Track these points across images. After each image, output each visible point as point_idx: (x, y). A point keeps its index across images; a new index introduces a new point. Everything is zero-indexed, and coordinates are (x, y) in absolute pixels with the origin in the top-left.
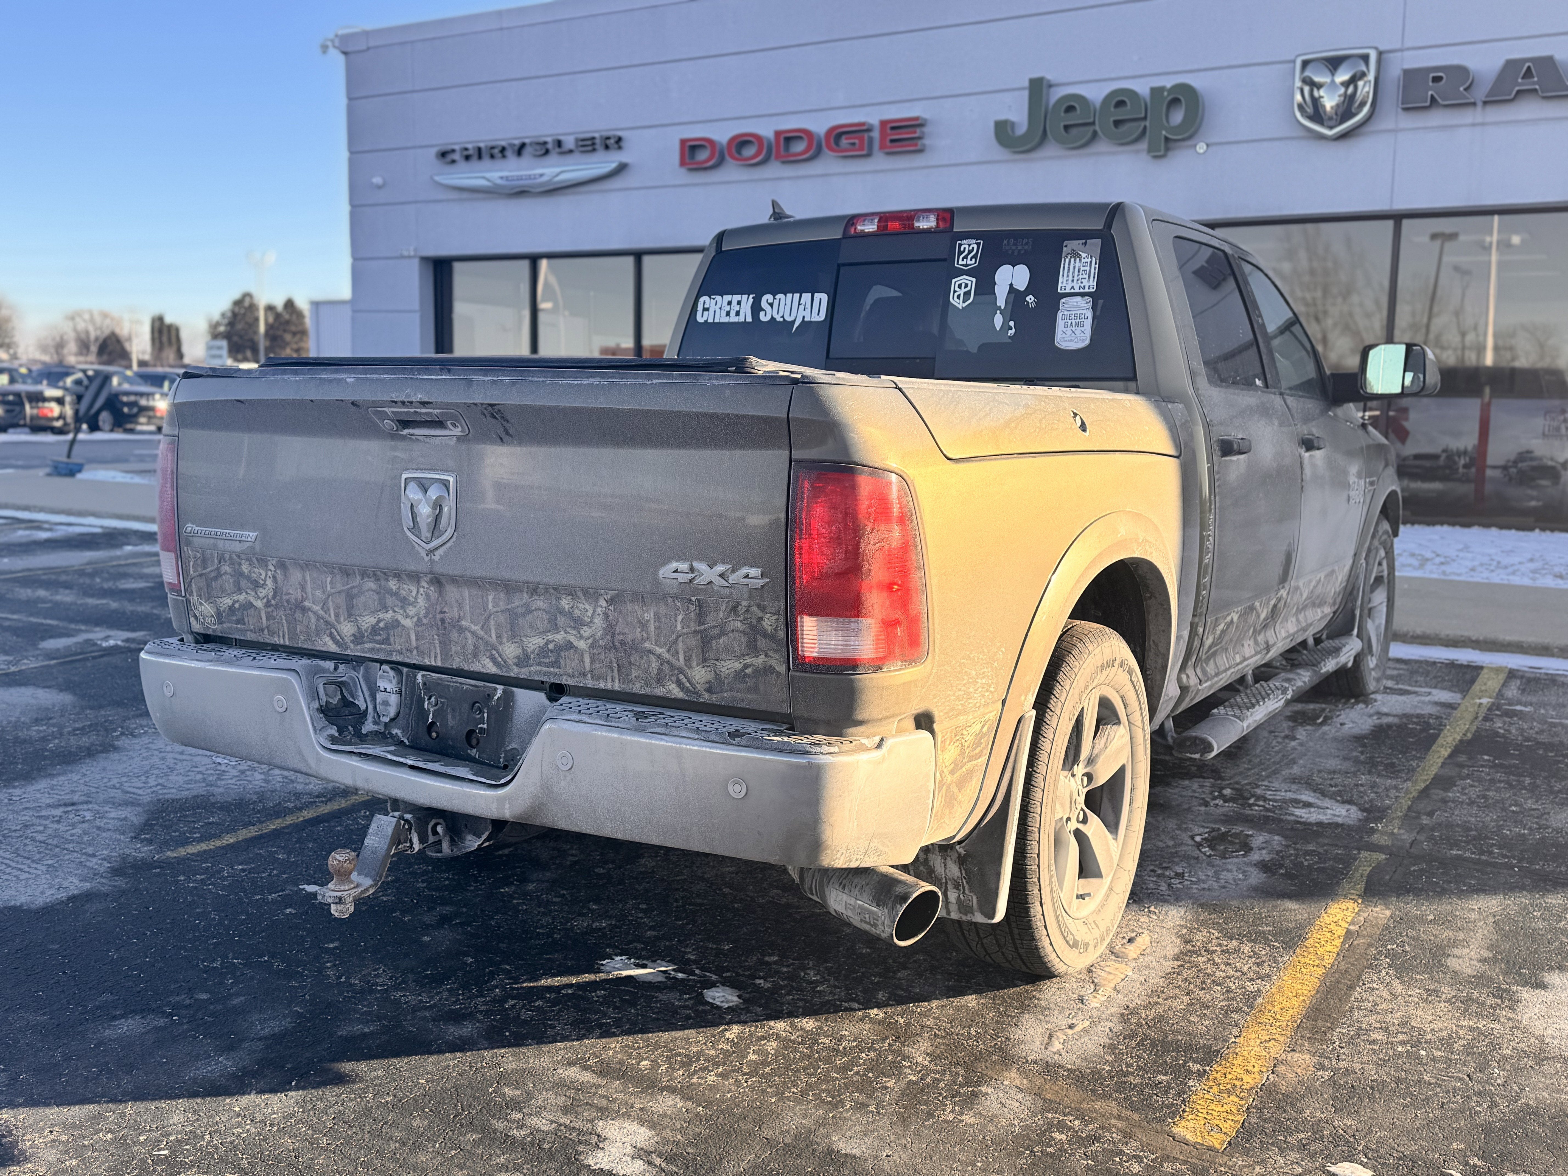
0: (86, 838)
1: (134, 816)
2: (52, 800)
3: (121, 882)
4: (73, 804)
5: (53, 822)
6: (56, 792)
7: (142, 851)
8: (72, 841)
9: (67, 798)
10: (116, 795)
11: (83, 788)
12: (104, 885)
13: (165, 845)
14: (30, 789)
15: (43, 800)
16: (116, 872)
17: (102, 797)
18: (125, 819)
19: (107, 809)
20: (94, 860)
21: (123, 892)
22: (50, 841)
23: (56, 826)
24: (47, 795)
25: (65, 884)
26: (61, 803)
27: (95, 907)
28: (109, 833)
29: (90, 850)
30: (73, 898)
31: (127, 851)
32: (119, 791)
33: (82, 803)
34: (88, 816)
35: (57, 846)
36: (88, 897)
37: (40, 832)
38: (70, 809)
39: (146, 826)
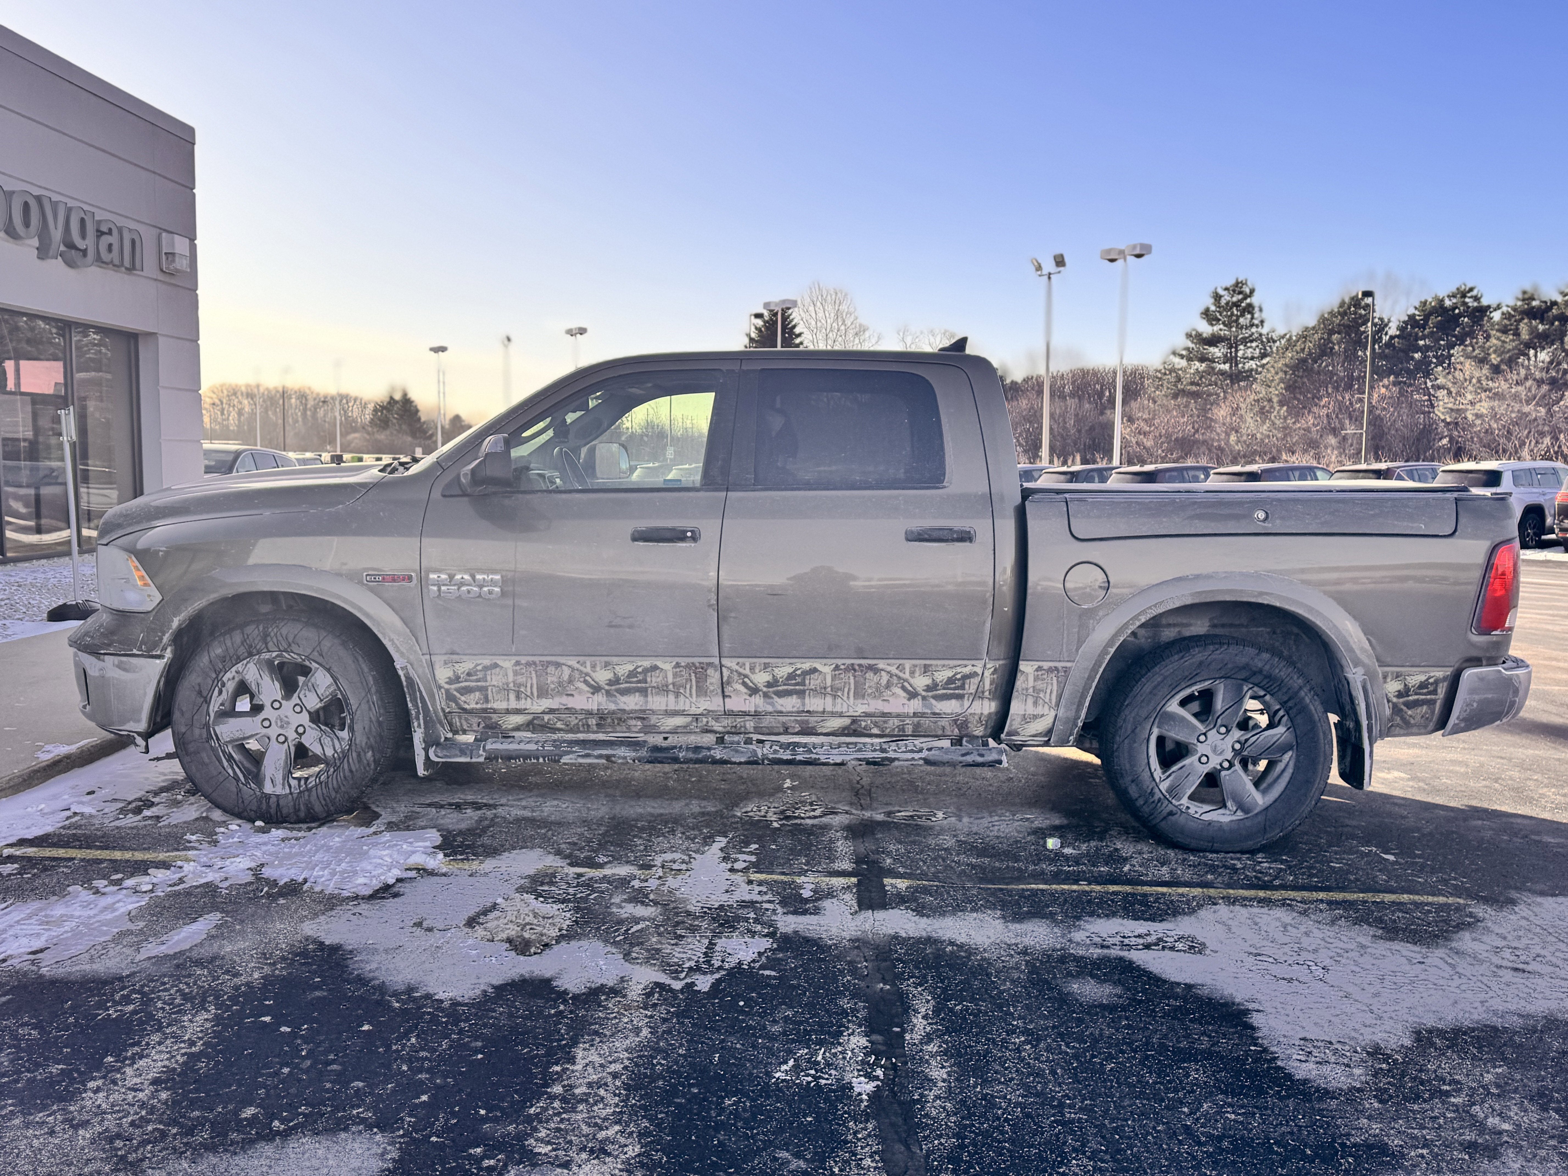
0: (1521, 933)
1: (1465, 940)
2: (1535, 981)
3: (1514, 894)
4: (1516, 970)
5: (1544, 957)
6: (1527, 990)
7: (1480, 910)
8: (1534, 934)
9: (1518, 978)
10: (1465, 965)
11: (1495, 987)
12: (1527, 897)
13: (1458, 908)
14: (1553, 1005)
15: (1545, 983)
16: (1513, 902)
17: (1483, 969)
18: (1474, 940)
19: (1485, 954)
20: (1524, 914)
21: (1516, 888)
22: (1554, 939)
23: (1543, 952)
24: (1539, 989)
25: (1556, 905)
26: (1526, 975)
27: (1538, 887)
28: (1497, 931)
29: (1524, 923)
30: (1553, 895)
31: (1493, 913)
32: (1459, 970)
33: (1506, 968)
34: (1507, 953)
35: (1550, 934)
36: (1542, 894)
37: (1558, 950)
38: (1521, 966)
39: (1460, 927)
